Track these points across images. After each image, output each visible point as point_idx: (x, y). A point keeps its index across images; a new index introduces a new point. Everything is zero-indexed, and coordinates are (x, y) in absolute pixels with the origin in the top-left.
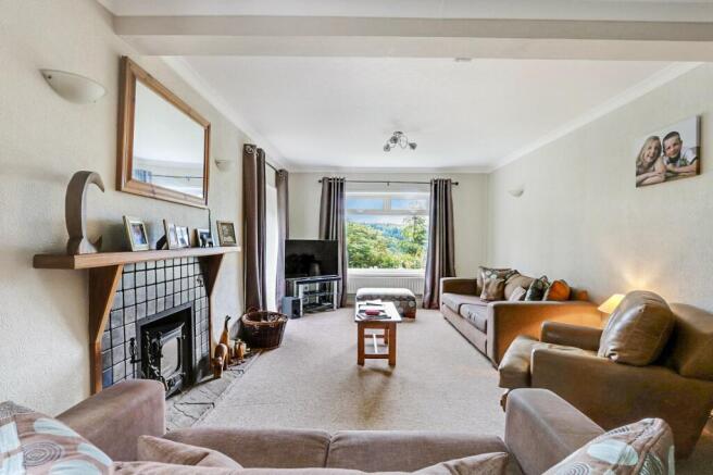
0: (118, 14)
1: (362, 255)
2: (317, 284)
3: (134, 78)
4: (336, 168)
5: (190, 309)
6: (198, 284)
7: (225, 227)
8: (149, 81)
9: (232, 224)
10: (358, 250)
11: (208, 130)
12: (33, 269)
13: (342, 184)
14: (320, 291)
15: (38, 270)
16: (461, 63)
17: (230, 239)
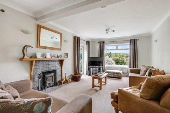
0: (37, 17)
1: (122, 62)
2: (97, 68)
3: (40, 28)
4: (103, 39)
5: (56, 70)
6: (58, 66)
7: (66, 54)
8: (44, 28)
9: (68, 54)
10: (121, 60)
11: (61, 35)
12: (20, 61)
13: (104, 43)
14: (98, 70)
15: (21, 61)
16: (103, 8)
17: (67, 57)
